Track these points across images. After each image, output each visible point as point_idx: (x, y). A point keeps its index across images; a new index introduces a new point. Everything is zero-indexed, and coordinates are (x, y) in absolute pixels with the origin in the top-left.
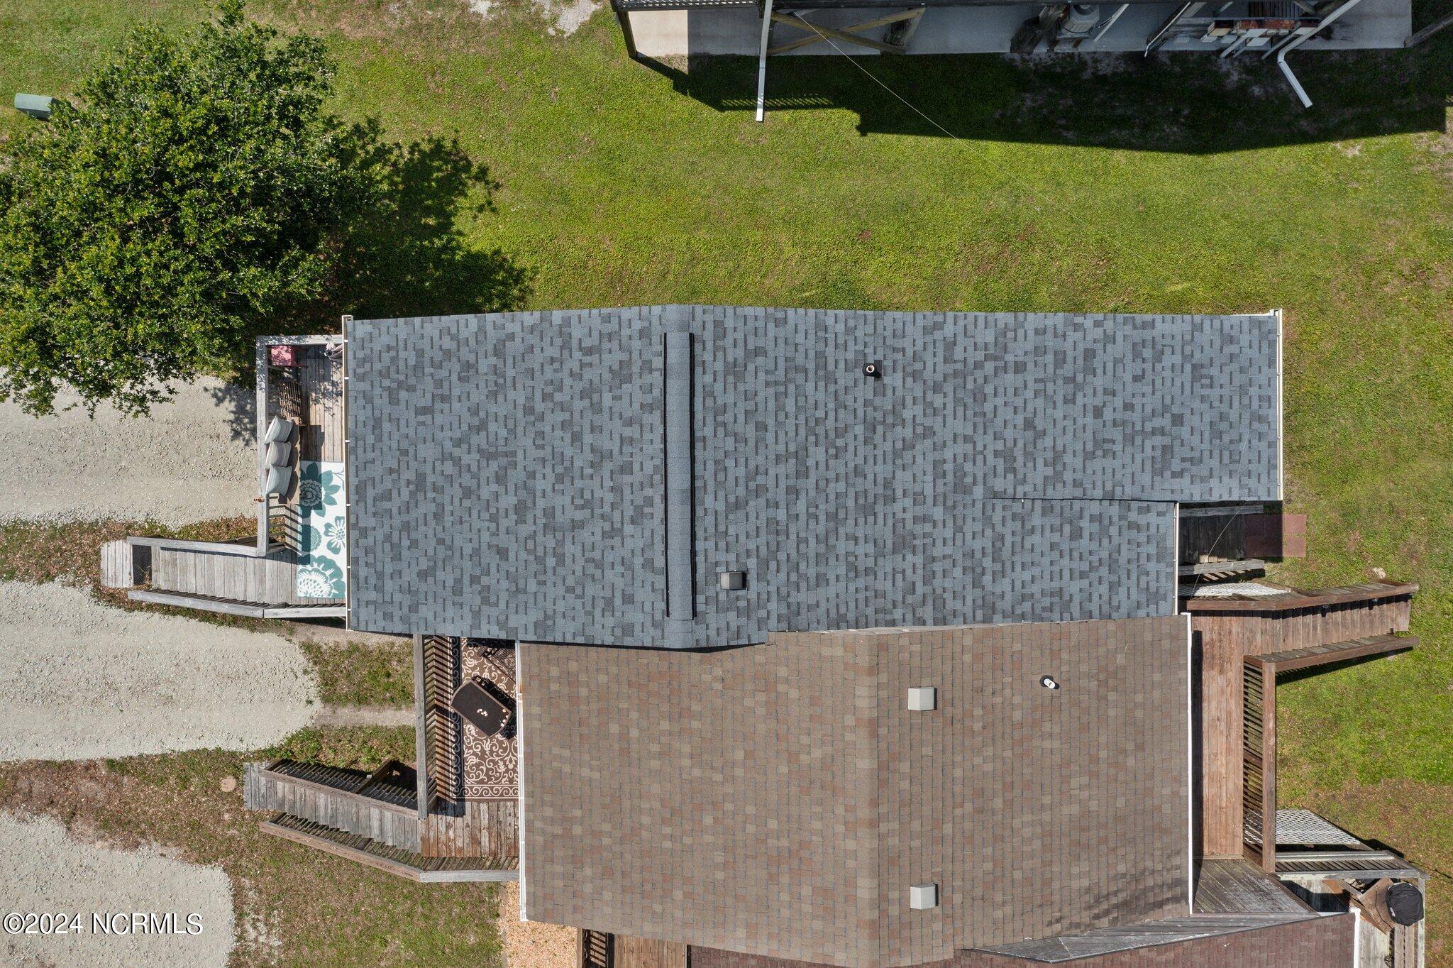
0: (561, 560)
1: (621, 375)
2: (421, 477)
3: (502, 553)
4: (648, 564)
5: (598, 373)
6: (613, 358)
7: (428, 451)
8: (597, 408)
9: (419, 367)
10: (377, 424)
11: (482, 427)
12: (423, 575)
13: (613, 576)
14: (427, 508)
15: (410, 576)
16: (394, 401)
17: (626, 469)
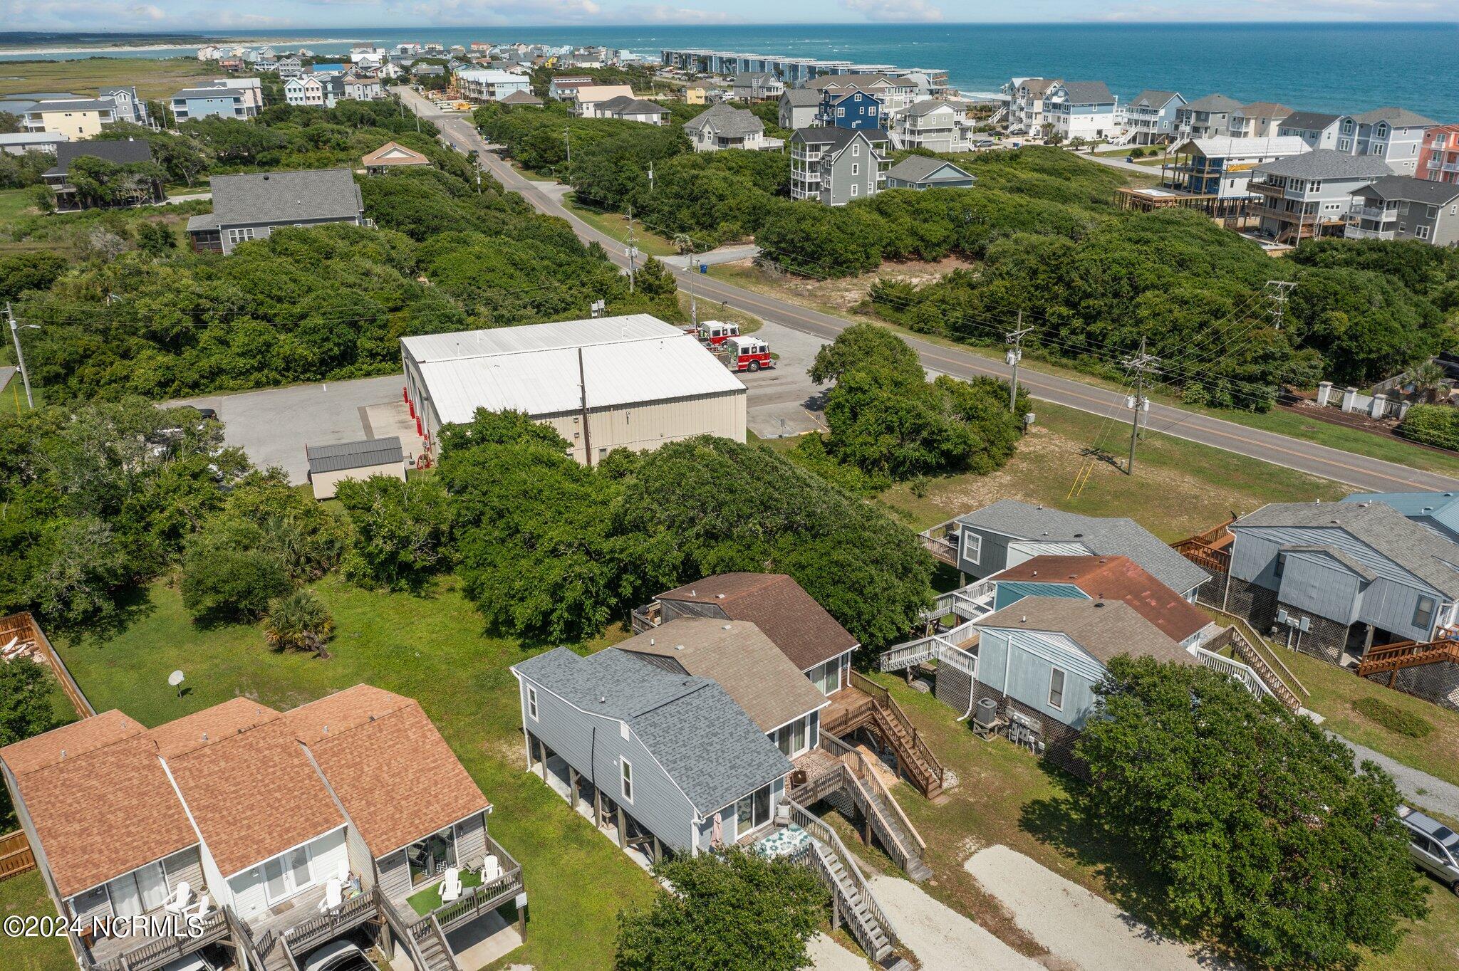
0: (718, 718)
1: (654, 725)
2: (732, 768)
3: (731, 734)
4: (699, 695)
5: (658, 731)
6: (652, 729)
7: (722, 769)
8: (669, 727)
9: (699, 784)
10: (727, 789)
11: (700, 756)
12: (759, 753)
13: (710, 702)
14: (738, 762)
15: (762, 757)
16: (715, 788)
17: (679, 712)
